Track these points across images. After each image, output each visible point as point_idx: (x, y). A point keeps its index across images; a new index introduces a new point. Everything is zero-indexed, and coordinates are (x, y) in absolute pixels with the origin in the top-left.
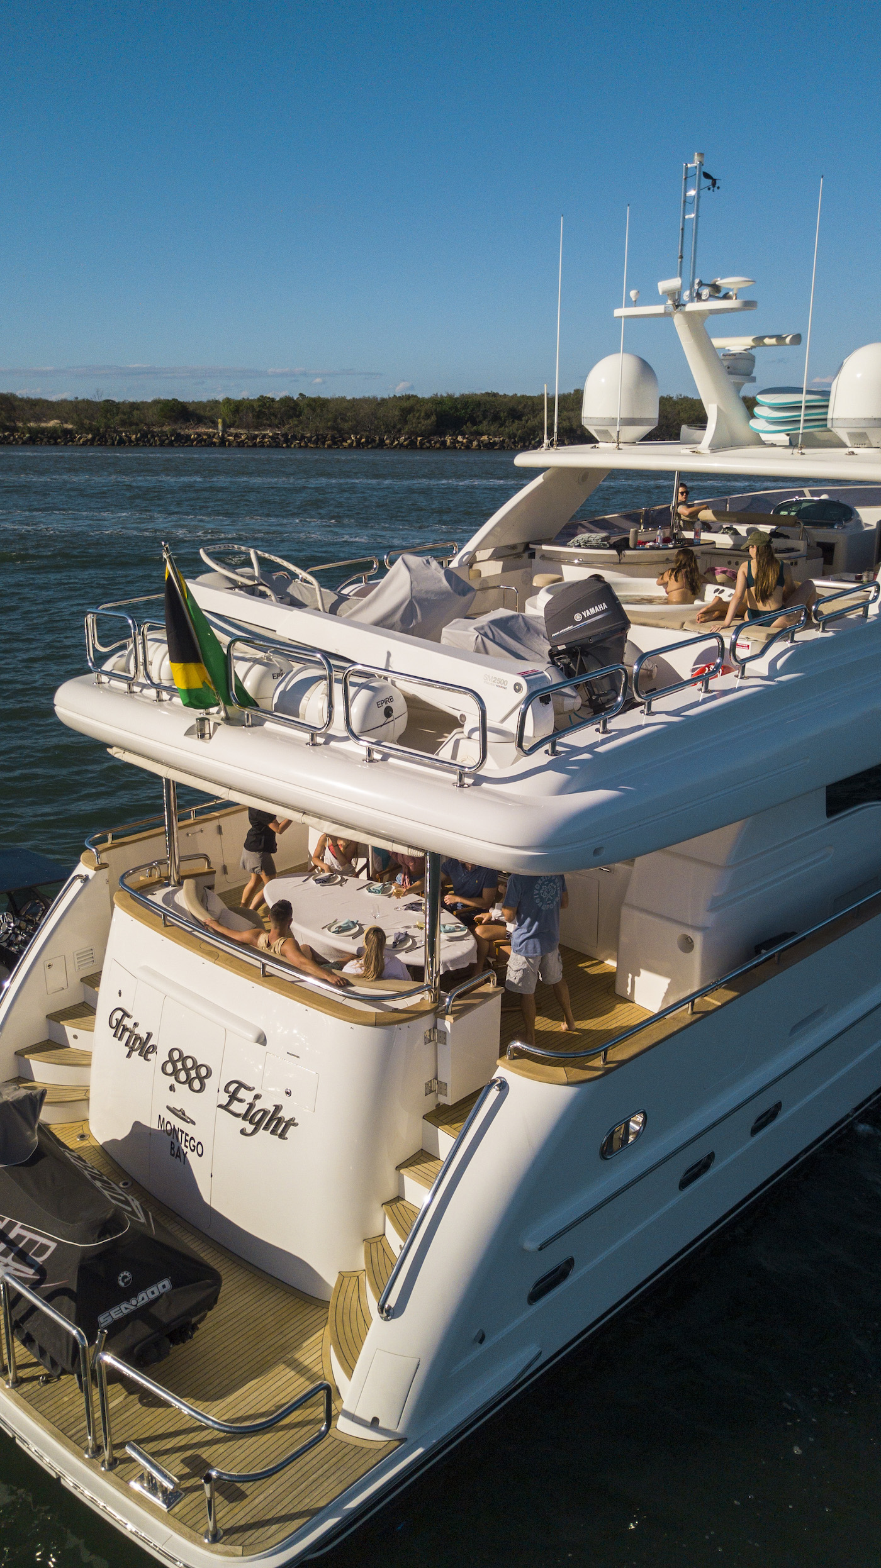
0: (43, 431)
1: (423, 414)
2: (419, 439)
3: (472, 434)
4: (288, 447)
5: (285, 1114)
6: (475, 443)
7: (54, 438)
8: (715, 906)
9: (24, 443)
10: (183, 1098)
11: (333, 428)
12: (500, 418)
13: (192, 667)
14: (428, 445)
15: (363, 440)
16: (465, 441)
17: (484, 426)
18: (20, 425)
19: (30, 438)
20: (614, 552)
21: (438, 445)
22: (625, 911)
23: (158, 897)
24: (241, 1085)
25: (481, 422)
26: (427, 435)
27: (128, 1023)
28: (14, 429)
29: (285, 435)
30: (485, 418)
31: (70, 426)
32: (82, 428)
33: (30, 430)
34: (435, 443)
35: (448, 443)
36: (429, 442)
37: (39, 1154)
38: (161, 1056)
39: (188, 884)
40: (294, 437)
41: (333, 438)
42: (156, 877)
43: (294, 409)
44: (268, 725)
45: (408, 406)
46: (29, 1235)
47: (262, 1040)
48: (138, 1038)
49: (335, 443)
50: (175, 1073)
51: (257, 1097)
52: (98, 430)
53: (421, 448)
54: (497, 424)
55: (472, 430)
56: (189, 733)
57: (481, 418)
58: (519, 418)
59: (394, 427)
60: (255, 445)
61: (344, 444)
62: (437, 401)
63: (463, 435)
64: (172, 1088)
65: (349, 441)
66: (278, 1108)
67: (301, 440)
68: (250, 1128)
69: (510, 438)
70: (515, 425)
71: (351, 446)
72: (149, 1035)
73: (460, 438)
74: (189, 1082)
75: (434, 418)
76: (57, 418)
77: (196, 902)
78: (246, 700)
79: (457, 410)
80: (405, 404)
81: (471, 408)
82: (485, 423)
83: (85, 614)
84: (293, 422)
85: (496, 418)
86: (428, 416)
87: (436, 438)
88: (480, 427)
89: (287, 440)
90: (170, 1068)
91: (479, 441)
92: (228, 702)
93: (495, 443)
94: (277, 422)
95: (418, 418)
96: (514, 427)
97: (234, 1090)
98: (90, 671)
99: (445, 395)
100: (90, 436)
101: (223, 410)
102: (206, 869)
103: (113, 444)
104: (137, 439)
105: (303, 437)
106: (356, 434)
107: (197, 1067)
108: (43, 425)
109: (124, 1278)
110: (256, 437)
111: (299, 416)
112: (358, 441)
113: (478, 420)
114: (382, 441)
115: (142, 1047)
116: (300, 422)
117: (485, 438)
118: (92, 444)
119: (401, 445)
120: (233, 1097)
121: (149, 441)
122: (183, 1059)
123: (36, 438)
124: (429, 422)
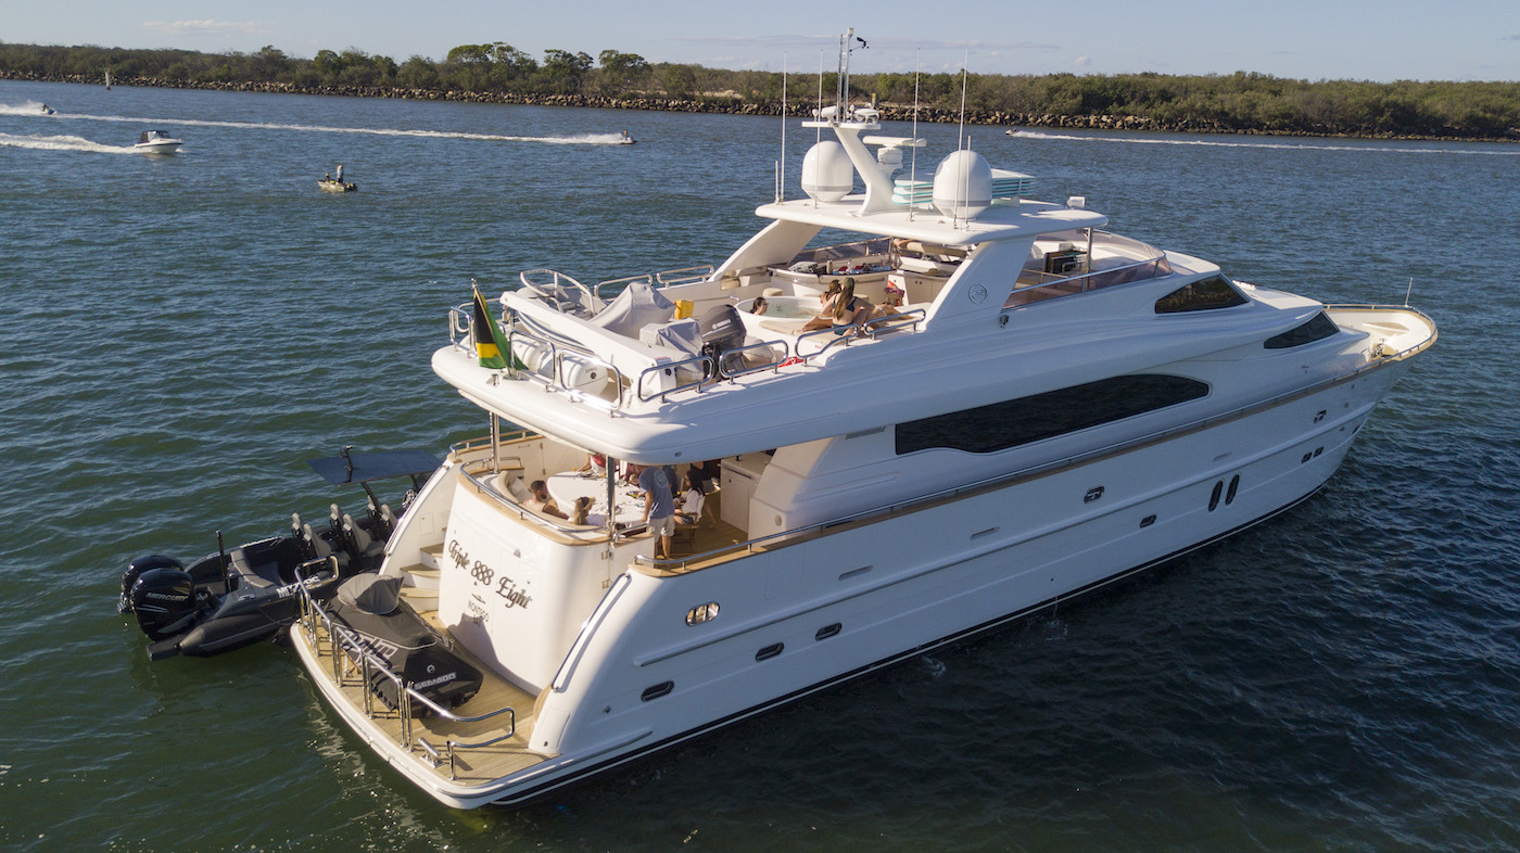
0: (715, 100)
1: (1069, 93)
2: (1063, 117)
3: (1117, 114)
4: (934, 121)
5: (527, 595)
6: (1119, 123)
7: (725, 107)
8: (797, 499)
9: (698, 111)
10: (481, 590)
11: (979, 105)
12: (1148, 99)
13: (488, 346)
14: (1071, 123)
15: (1007, 117)
16: (1109, 121)
17: (1130, 108)
18: (697, 94)
19: (704, 106)
20: (815, 276)
21: (1081, 124)
22: (752, 500)
23: (481, 480)
24: (507, 580)
25: (1128, 103)
26: (1071, 114)
27: (457, 548)
28: (692, 98)
29: (933, 111)
30: (1133, 99)
31: (738, 96)
32: (750, 99)
33: (705, 99)
34: (1079, 122)
35: (1092, 123)
36: (1073, 121)
37: (397, 611)
38: (470, 567)
39: (504, 473)
40: (941, 113)
41: (978, 114)
42: (485, 469)
43: (946, 85)
44: (531, 381)
45: (1057, 85)
46: (385, 645)
47: (518, 554)
48: (461, 556)
49: (979, 119)
50: (477, 575)
51: (514, 586)
52: (764, 100)
53: (1064, 126)
54: (1143, 106)
55: (1119, 110)
56: (488, 383)
57: (1129, 98)
58: (1169, 100)
59: (1040, 105)
60: (903, 119)
61: (989, 120)
62: (1089, 81)
63: (1108, 114)
64: (475, 584)
65: (993, 118)
66: (524, 591)
67: (947, 115)
68: (510, 603)
69: (1156, 119)
70: (1163, 107)
71: (994, 122)
72: (467, 555)
73: (1104, 118)
74: (483, 580)
75: (1080, 97)
76: (733, 88)
77: (504, 487)
78: (519, 365)
79: (1105, 90)
80: (1054, 84)
81: (1120, 88)
82: (1133, 103)
83: (450, 310)
84: (944, 97)
85: (1145, 98)
86: (1074, 96)
87: (1080, 117)
88: (1126, 108)
89: (934, 115)
90: (475, 573)
91: (1123, 121)
92: (509, 366)
93: (1140, 124)
94: (929, 97)
95: (1064, 98)
96: (1161, 109)
97: (504, 581)
98: (451, 344)
99: (1095, 75)
100: (756, 106)
101: (880, 85)
102: (519, 466)
103: (775, 114)
104: (797, 110)
105: (950, 113)
106: (1001, 110)
107: (487, 571)
108: (717, 94)
109: (430, 668)
110: (906, 110)
111: (947, 92)
112: (1002, 119)
113: (1126, 100)
114: (1026, 118)
115: (462, 561)
116: (949, 98)
117: (1130, 118)
118: (757, 114)
119: (1044, 123)
120: (503, 586)
121: (807, 112)
122: (481, 566)
123: (709, 107)
124: (1075, 101)
